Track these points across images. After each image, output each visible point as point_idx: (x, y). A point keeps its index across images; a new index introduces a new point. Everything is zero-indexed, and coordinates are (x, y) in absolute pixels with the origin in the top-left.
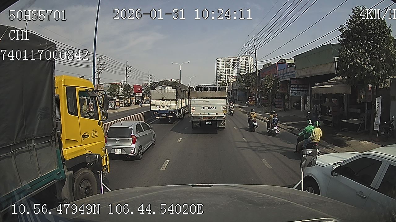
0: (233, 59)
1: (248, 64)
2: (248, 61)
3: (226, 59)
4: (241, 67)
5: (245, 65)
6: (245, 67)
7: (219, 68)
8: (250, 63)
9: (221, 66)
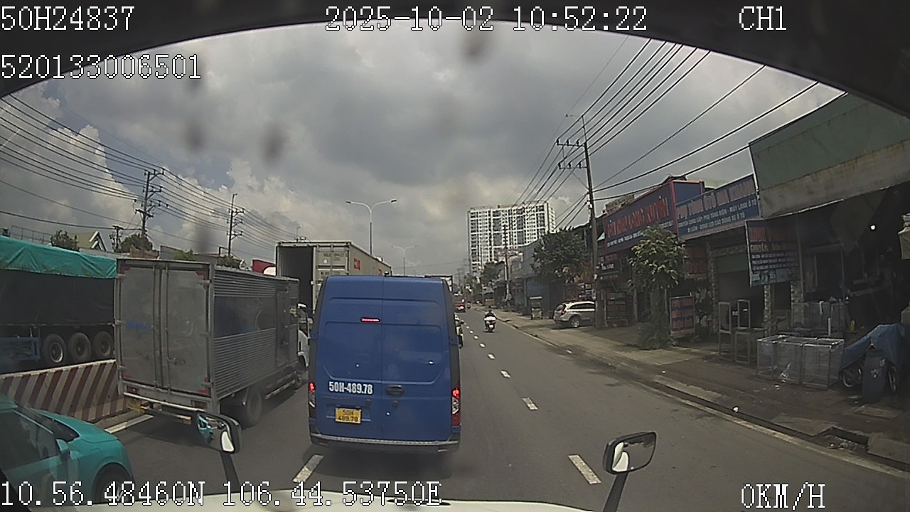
0: (507, 209)
1: (544, 221)
2: (543, 214)
3: (492, 210)
4: (526, 229)
5: (536, 224)
6: (536, 228)
7: (475, 231)
8: (548, 218)
9: (479, 226)
